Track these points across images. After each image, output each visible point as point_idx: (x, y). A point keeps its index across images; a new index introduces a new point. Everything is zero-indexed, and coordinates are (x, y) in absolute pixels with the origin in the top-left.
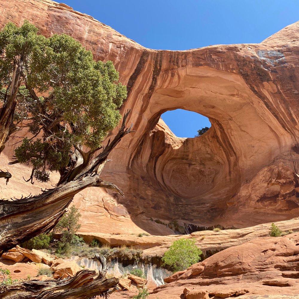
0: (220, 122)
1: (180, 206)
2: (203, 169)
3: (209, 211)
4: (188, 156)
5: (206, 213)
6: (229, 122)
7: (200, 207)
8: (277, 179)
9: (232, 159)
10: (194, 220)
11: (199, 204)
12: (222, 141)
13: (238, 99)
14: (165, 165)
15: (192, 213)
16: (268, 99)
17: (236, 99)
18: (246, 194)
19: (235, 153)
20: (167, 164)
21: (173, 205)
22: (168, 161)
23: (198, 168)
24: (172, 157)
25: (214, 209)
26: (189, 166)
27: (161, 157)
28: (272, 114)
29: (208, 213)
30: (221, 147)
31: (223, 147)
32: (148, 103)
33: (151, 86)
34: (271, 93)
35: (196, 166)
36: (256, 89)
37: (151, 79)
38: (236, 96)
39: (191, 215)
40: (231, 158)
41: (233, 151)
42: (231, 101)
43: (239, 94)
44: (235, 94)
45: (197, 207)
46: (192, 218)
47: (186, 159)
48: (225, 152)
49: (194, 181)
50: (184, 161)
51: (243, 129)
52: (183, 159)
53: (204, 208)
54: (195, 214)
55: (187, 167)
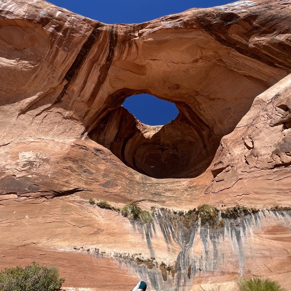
0: (187, 103)
1: (148, 185)
2: (176, 153)
3: (186, 190)
4: (159, 140)
5: (183, 192)
6: (196, 97)
7: (175, 185)
9: (205, 133)
10: (167, 202)
12: (191, 120)
13: (203, 63)
14: (137, 149)
15: (164, 193)
16: (241, 43)
17: (200, 64)
19: (207, 126)
20: (139, 149)
21: (139, 183)
22: (140, 146)
23: (171, 153)
24: (144, 141)
25: (193, 187)
26: (162, 152)
27: (131, 140)
28: (250, 57)
29: (185, 192)
30: (191, 126)
31: (193, 125)
32: (106, 75)
33: (108, 57)
34: (244, 34)
35: (168, 150)
36: (223, 37)
37: (108, 50)
38: (200, 61)
39: (162, 196)
40: (203, 132)
41: (205, 124)
42: (195, 69)
43: (203, 56)
44: (199, 58)
45: (171, 185)
46: (164, 199)
47: (158, 144)
48: (196, 129)
49: (169, 165)
50: (157, 146)
51: (212, 96)
52: (156, 144)
53: (180, 186)
54: (168, 194)
55: (160, 152)
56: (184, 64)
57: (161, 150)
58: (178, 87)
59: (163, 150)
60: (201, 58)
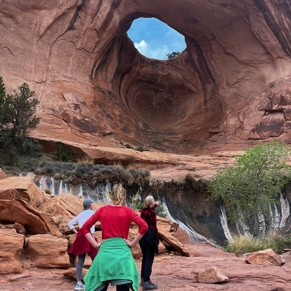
0: (198, 43)
1: (150, 133)
2: (171, 99)
3: (182, 143)
4: (156, 80)
5: (179, 144)
6: (211, 42)
7: (172, 137)
8: (280, 105)
9: (209, 87)
10: (167, 151)
11: (170, 134)
12: (198, 66)
13: (230, 11)
14: (130, 86)
15: (163, 143)
16: (270, 12)
17: (228, 11)
18: (235, 123)
19: (213, 80)
20: (132, 86)
21: (142, 131)
22: (134, 83)
23: (165, 97)
24: (139, 78)
25: (187, 140)
26: (156, 93)
27: (126, 76)
28: (272, 31)
29: (181, 144)
30: (196, 73)
31: (199, 73)
34: (275, 3)
35: (163, 93)
38: (229, 7)
39: (162, 145)
40: (208, 85)
41: (212, 77)
42: (220, 13)
43: (234, 4)
44: (228, 3)
45: (168, 136)
46: (164, 148)
47: (153, 84)
48: (200, 78)
49: (160, 111)
50: (151, 86)
51: (229, 51)
52: (151, 83)
53: (176, 138)
54: (167, 144)
55: (153, 93)
56: (211, 2)
57: (154, 91)
58: (195, 21)
59: (156, 91)
60: (231, 5)
